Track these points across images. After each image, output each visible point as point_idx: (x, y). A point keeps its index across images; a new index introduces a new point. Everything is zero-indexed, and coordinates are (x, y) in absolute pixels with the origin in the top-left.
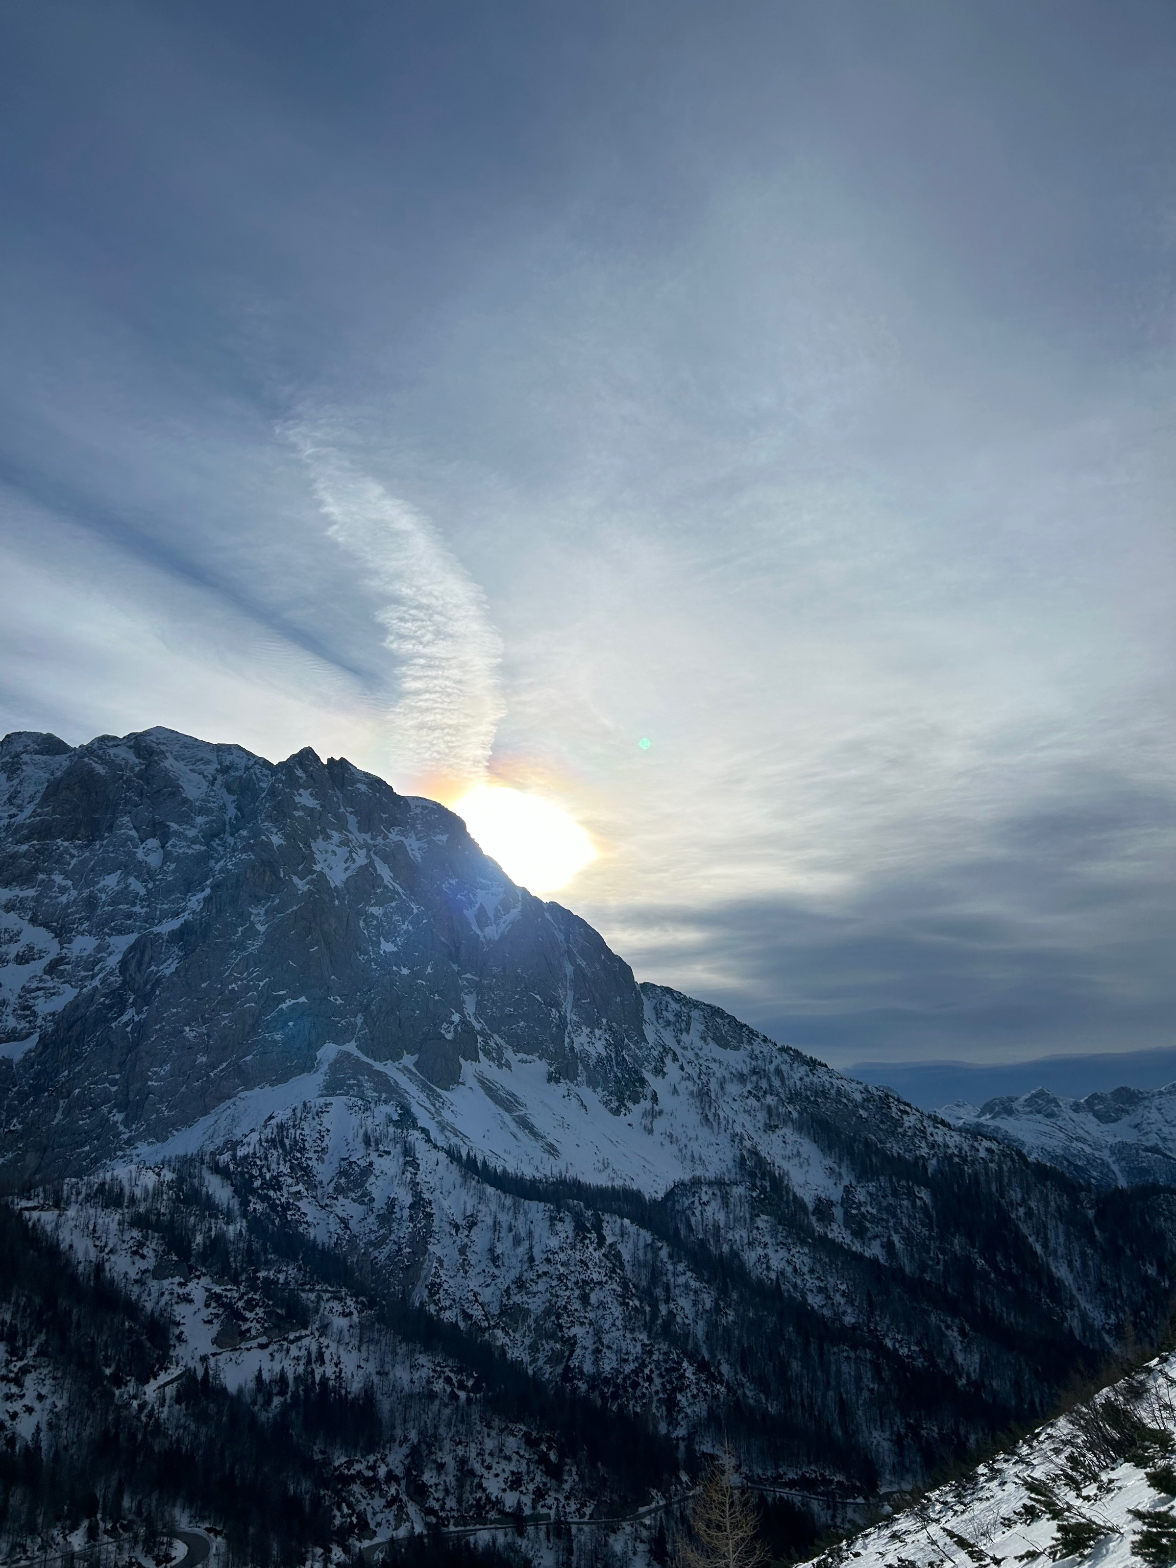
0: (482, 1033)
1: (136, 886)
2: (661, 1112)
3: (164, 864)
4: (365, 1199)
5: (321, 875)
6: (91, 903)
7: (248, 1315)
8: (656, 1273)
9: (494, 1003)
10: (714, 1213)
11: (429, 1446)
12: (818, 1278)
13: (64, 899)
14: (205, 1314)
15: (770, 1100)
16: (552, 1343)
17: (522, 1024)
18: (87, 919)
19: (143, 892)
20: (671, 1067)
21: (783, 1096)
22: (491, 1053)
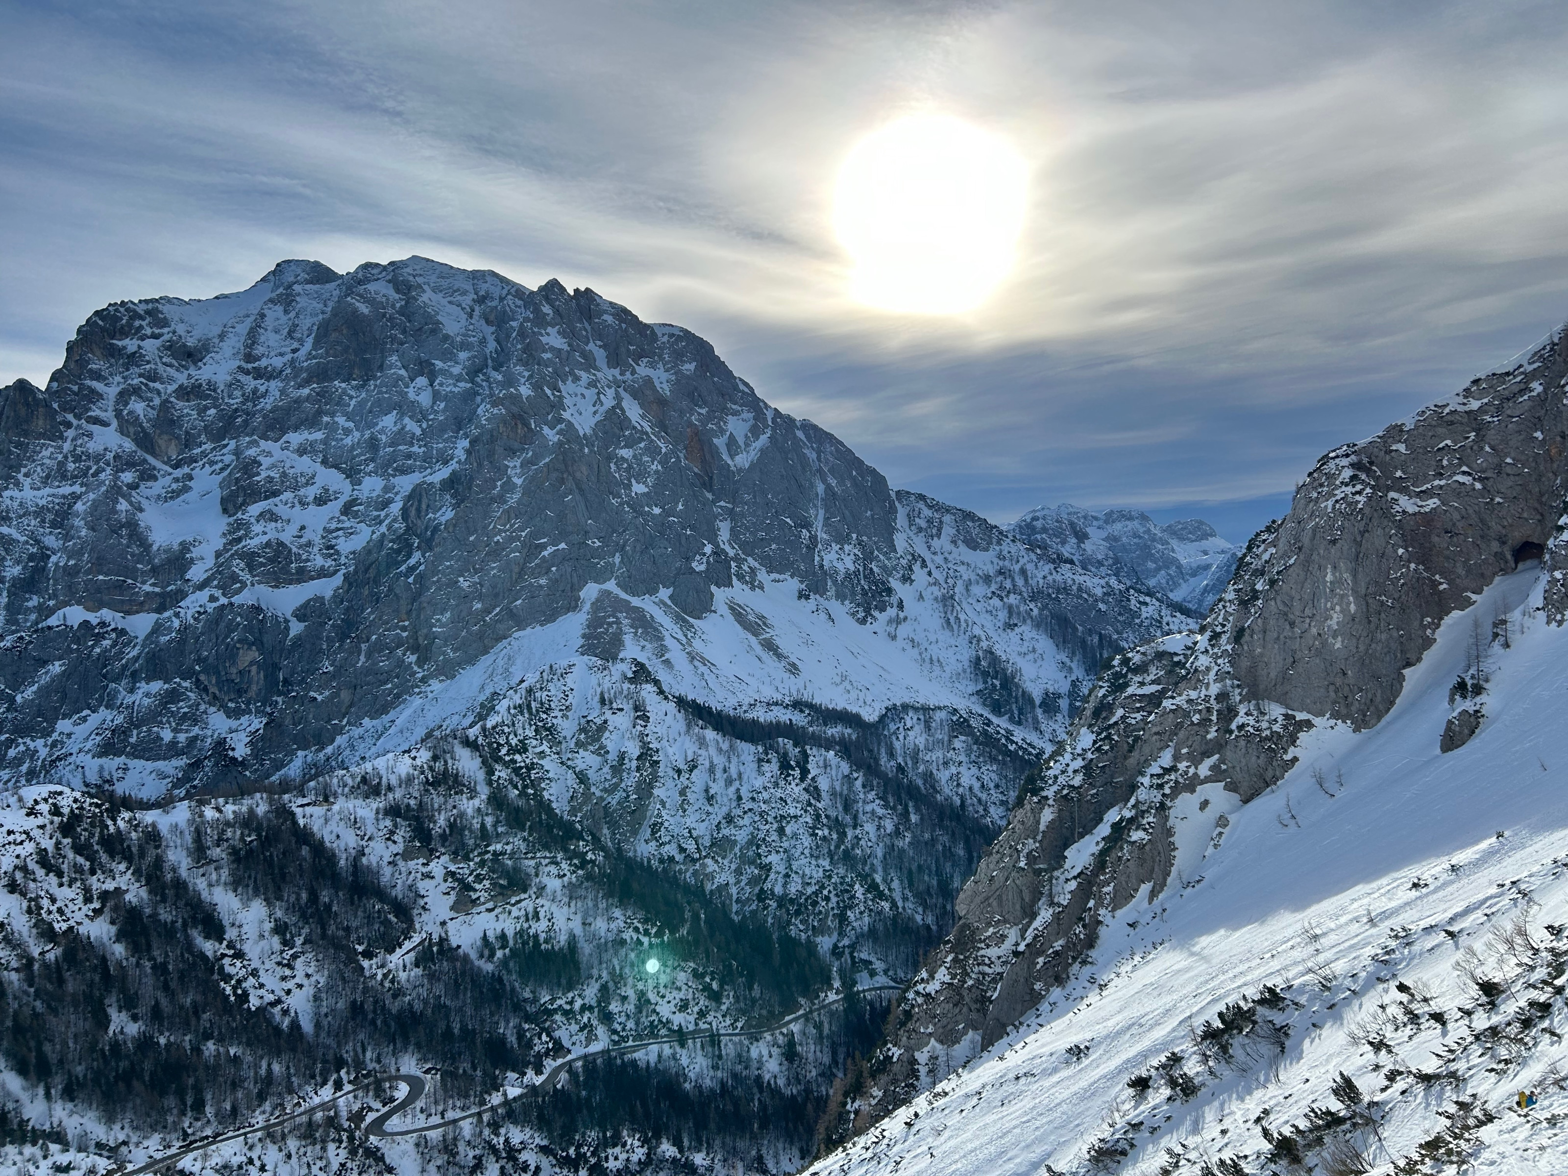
0: (735, 558)
1: (412, 426)
2: (905, 619)
3: (434, 403)
5: (570, 423)
6: (373, 444)
9: (747, 528)
12: (1002, 793)
13: (348, 441)
15: (1012, 599)
17: (774, 546)
18: (372, 460)
19: (418, 432)
20: (919, 574)
21: (1025, 595)
22: (744, 577)
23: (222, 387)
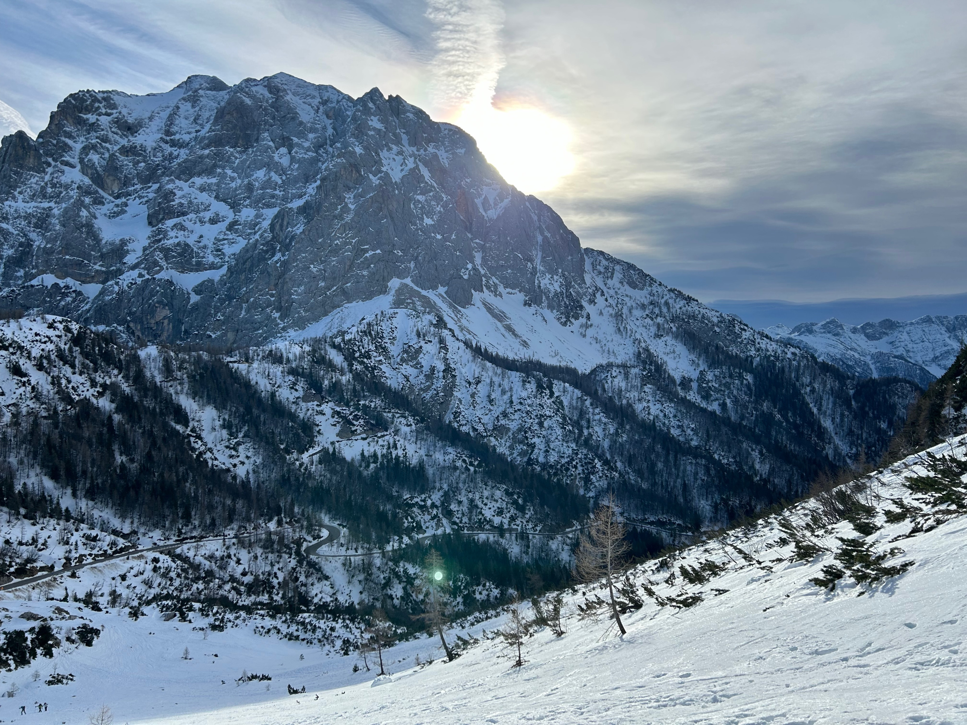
0: (485, 275)
1: (275, 178)
2: (591, 325)
3: (291, 164)
4: (418, 366)
5: (387, 174)
6: (250, 188)
7: (355, 423)
8: (582, 413)
9: (493, 258)
10: (619, 382)
11: (454, 492)
12: (678, 420)
13: (233, 185)
14: (332, 421)
15: (659, 320)
16: (521, 446)
17: (509, 271)
18: (249, 198)
19: (280, 182)
20: (599, 298)
21: (668, 318)
22: (491, 287)
23: (149, 150)
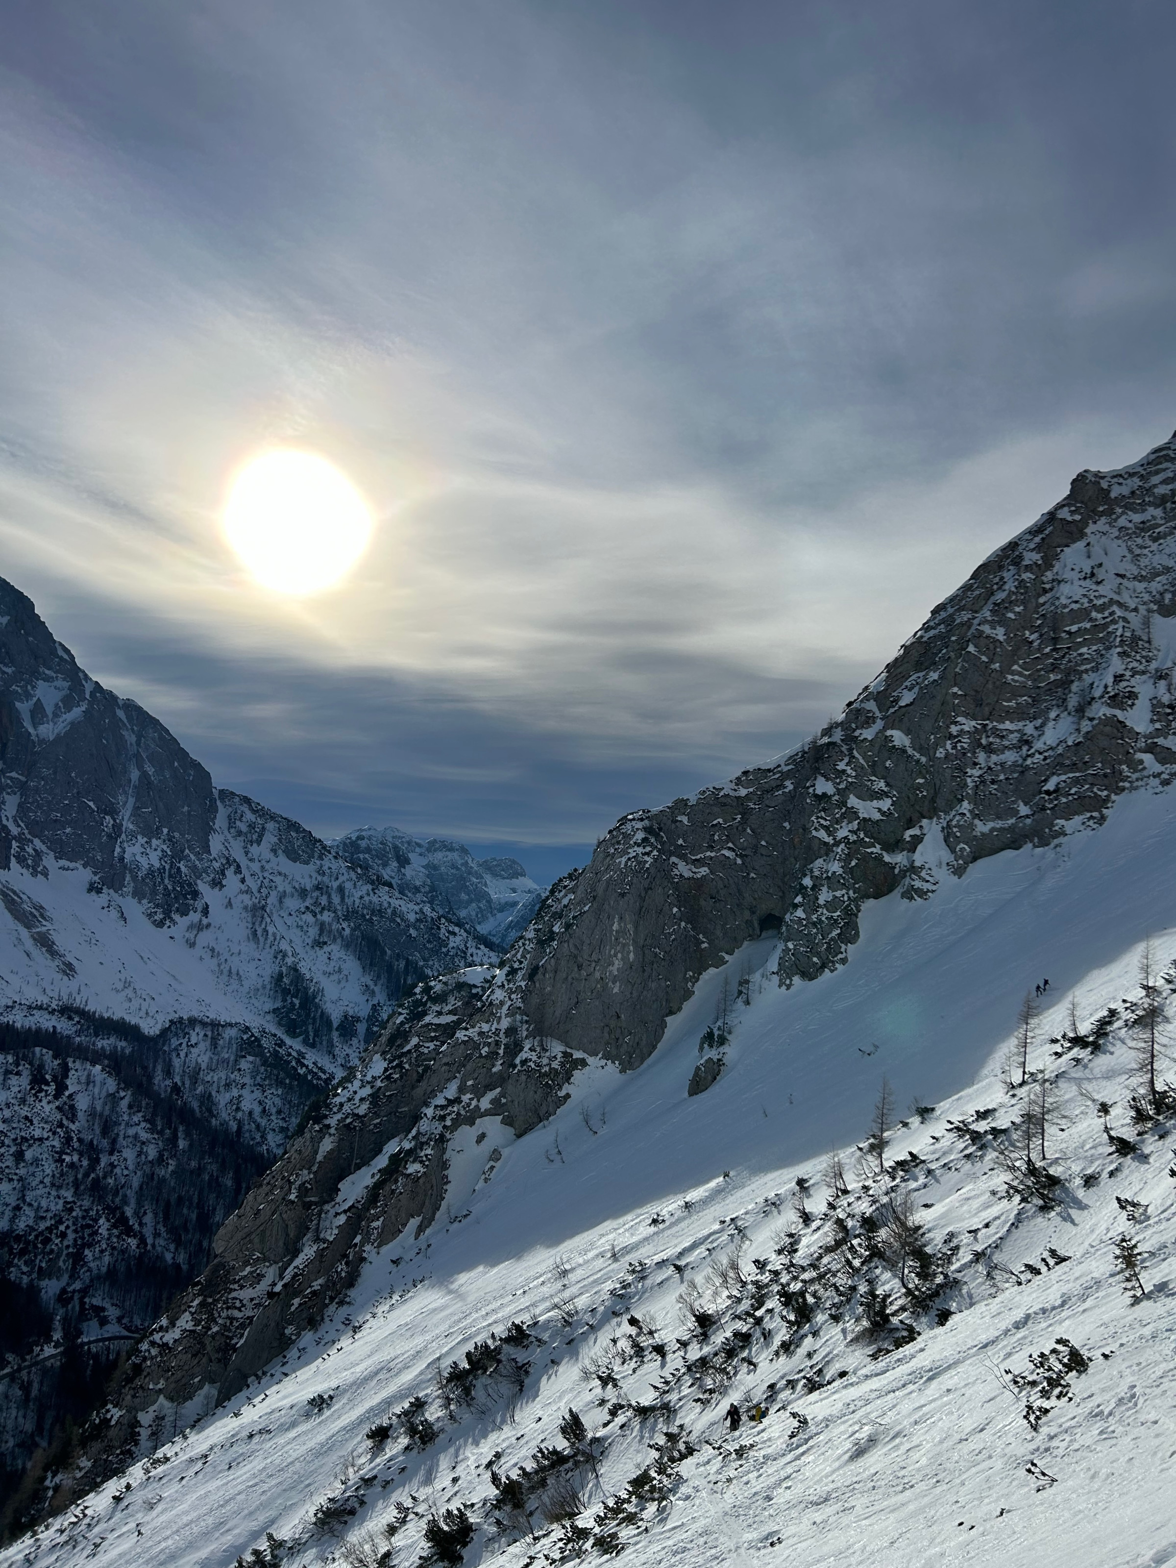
0: (19, 838)
2: (208, 926)
9: (39, 806)
15: (327, 917)
17: (68, 830)
20: (231, 880)
21: (339, 913)
22: (26, 859)
